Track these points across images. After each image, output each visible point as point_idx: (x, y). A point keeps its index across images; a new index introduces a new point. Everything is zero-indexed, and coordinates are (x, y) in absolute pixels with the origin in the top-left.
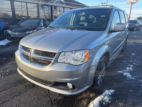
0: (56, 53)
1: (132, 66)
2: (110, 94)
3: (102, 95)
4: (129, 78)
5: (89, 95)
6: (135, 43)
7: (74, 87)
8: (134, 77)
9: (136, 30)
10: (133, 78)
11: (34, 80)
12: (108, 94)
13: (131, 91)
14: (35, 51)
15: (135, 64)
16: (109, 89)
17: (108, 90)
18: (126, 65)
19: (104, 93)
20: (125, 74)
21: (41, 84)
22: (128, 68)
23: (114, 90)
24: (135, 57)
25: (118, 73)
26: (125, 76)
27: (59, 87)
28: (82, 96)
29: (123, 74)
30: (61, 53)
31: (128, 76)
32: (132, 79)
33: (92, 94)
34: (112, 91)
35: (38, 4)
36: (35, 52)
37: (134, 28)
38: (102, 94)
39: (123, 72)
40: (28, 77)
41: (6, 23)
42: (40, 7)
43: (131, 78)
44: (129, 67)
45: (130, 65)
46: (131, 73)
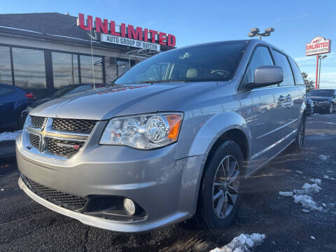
0: (97, 121)
1: (319, 181)
2: (251, 244)
3: (229, 247)
4: (308, 209)
5: (192, 247)
6: (330, 135)
7: (139, 211)
8: (324, 205)
9: (334, 112)
10: (321, 208)
11: (47, 200)
12: (246, 244)
13: (313, 237)
14: (54, 123)
15: (326, 177)
16: (249, 233)
17: (245, 233)
18: (303, 179)
19: (235, 240)
20: (297, 198)
21: (62, 206)
22: (307, 186)
23: (263, 235)
24: (329, 164)
25: (281, 196)
26: (300, 204)
27: (104, 212)
28: (174, 248)
29: (294, 199)
30: (109, 120)
31: (307, 203)
32: (316, 210)
33: (202, 242)
34: (257, 237)
35: (103, 57)
36: (53, 126)
37: (328, 107)
38: (229, 244)
39: (294, 194)
40: (36, 193)
41: (29, 95)
42: (107, 64)
43: (316, 208)
44: (312, 183)
45: (313, 180)
46: (315, 196)
